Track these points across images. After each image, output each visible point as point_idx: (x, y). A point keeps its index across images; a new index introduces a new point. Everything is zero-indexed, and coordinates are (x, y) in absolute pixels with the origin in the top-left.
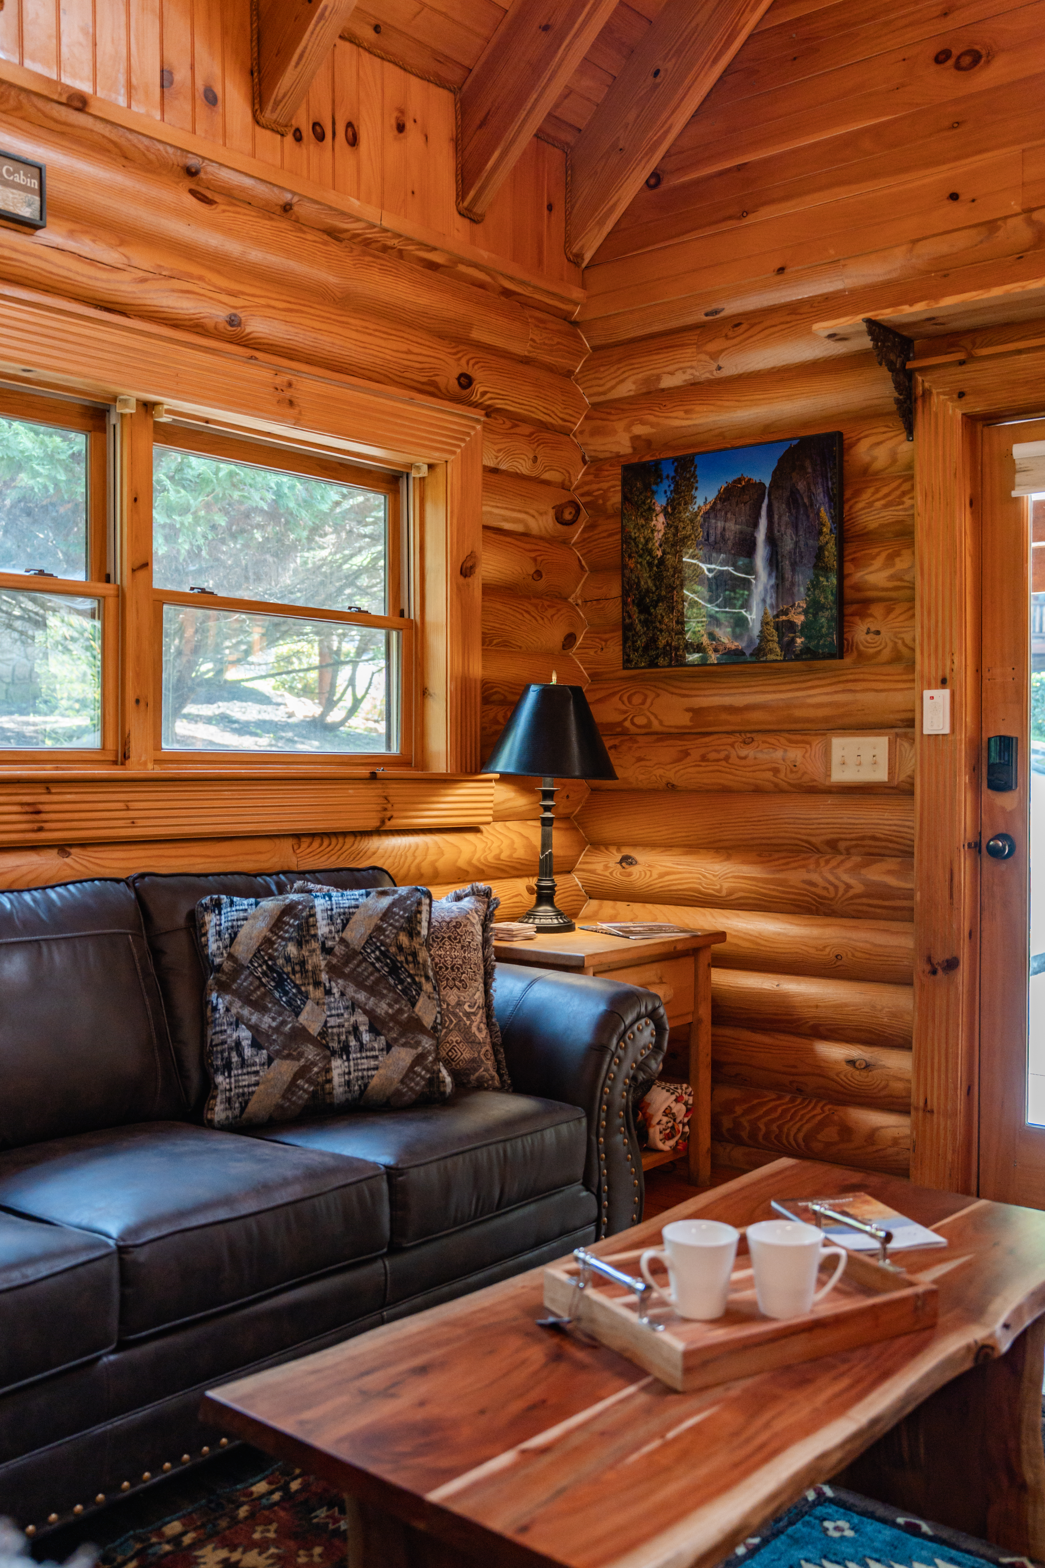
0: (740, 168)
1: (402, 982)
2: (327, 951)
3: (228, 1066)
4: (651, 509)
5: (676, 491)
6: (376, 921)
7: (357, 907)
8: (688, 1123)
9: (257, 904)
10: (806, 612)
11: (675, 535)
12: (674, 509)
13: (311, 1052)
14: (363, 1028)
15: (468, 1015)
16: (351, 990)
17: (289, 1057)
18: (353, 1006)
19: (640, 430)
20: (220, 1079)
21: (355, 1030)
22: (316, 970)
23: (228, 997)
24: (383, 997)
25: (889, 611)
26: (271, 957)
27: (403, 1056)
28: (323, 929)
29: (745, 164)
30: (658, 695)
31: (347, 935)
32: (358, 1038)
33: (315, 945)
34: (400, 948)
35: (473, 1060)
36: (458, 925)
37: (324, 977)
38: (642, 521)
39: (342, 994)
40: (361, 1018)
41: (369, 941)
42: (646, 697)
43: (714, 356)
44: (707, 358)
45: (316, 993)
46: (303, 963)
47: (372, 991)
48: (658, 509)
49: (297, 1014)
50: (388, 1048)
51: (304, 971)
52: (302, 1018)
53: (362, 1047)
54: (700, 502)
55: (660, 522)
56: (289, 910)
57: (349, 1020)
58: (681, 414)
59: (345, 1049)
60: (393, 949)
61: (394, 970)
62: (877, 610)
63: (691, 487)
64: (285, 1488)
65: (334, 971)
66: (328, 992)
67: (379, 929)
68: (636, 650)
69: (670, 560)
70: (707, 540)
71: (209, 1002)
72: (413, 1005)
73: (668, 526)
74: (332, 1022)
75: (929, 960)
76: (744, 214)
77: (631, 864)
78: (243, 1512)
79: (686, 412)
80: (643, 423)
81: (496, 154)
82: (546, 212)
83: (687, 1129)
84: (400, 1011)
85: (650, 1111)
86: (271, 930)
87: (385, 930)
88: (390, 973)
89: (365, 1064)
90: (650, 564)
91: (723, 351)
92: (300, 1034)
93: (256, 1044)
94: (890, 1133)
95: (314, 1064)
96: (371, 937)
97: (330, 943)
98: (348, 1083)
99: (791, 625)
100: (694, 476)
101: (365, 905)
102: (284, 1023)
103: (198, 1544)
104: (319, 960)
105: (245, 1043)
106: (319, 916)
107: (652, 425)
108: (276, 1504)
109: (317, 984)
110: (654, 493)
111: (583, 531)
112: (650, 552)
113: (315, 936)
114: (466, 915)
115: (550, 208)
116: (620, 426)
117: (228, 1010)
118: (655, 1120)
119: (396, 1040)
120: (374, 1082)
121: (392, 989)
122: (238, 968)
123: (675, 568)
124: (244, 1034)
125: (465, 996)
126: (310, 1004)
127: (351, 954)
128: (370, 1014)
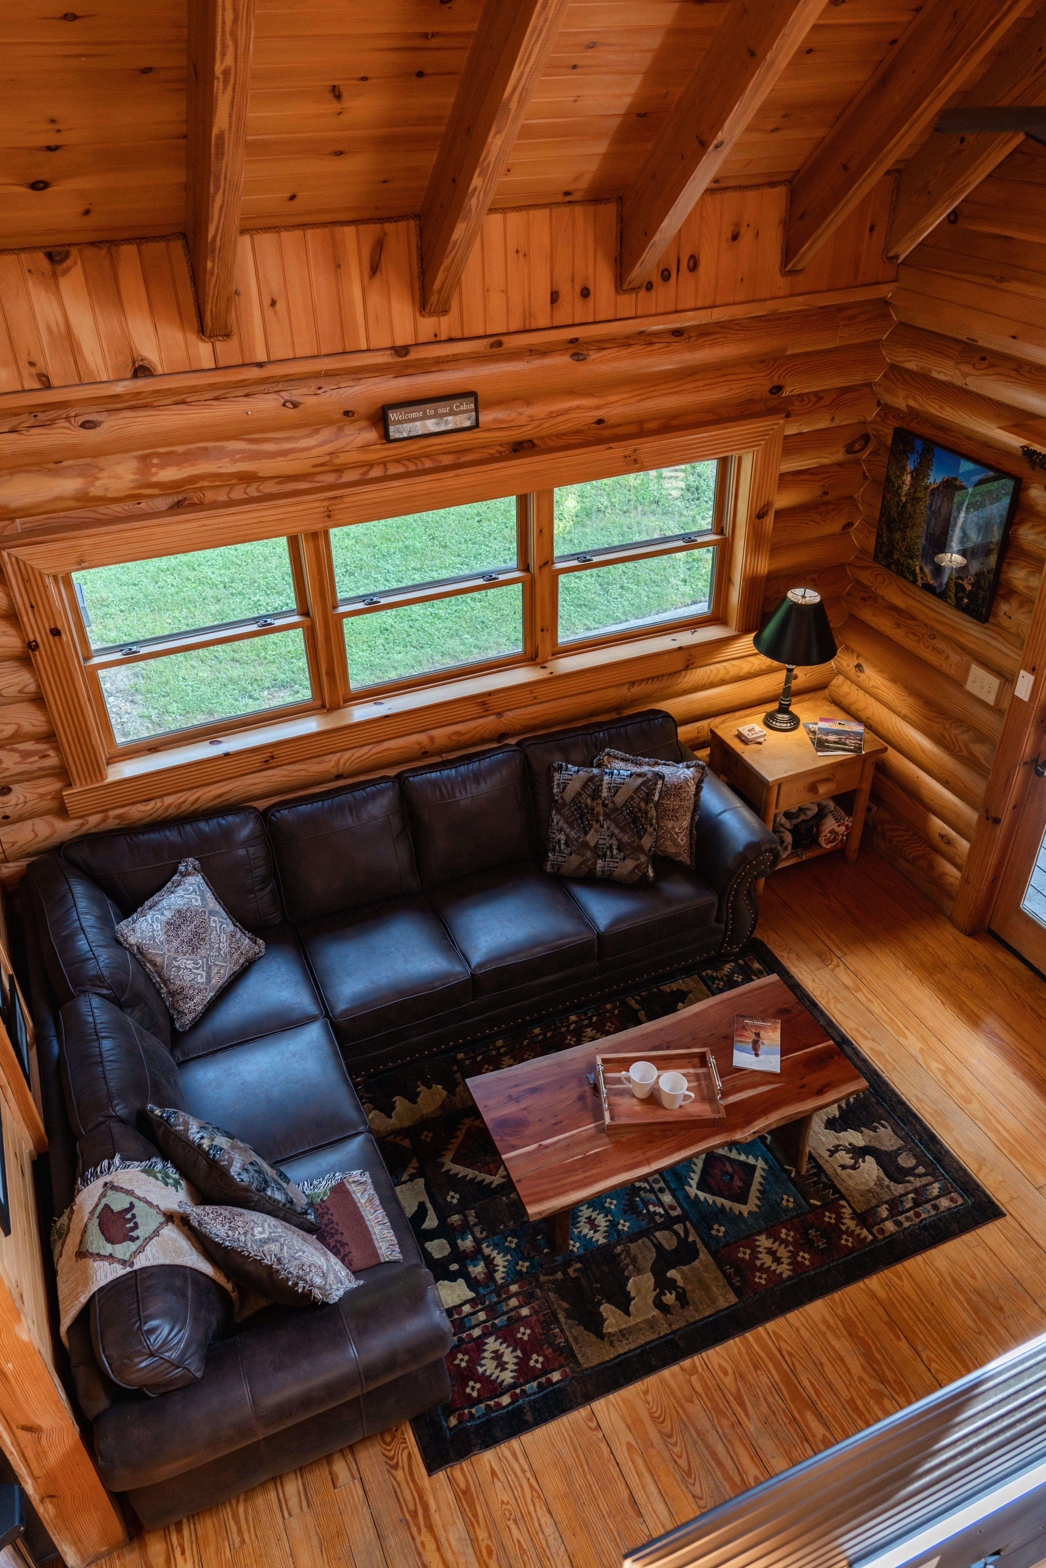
0: (1007, 238)
1: (637, 827)
2: (605, 805)
3: (554, 850)
4: (904, 468)
5: (920, 464)
6: (631, 793)
7: (623, 784)
8: (847, 835)
9: (578, 771)
10: (972, 585)
11: (914, 493)
12: (917, 476)
13: (589, 854)
14: (614, 847)
15: (677, 833)
16: (612, 827)
17: (579, 854)
18: (612, 835)
19: (912, 403)
20: (550, 855)
21: (611, 848)
22: (598, 814)
23: (559, 817)
24: (627, 833)
25: (1021, 605)
26: (580, 802)
27: (630, 864)
28: (605, 794)
29: (1011, 238)
30: (890, 583)
31: (616, 799)
32: (611, 852)
33: (600, 801)
34: (640, 809)
35: (676, 853)
36: (681, 787)
37: (601, 818)
38: (898, 473)
39: (608, 828)
40: (614, 842)
41: (625, 804)
42: (884, 580)
43: (965, 375)
44: (959, 374)
45: (596, 826)
46: (593, 809)
47: (622, 830)
48: (908, 470)
49: (586, 835)
50: (624, 859)
51: (592, 814)
52: (588, 837)
53: (612, 856)
54: (931, 480)
55: (908, 479)
56: (591, 779)
57: (609, 841)
58: (937, 407)
59: (604, 856)
60: (636, 810)
61: (635, 821)
62: (1015, 603)
63: (929, 467)
64: (545, 1034)
65: (607, 816)
66: (602, 826)
67: (631, 798)
68: (882, 553)
69: (909, 508)
70: (931, 507)
71: (551, 815)
72: (640, 839)
73: (912, 485)
74: (601, 842)
75: (987, 811)
76: (1002, 279)
77: (860, 671)
78: (526, 1042)
79: (941, 407)
80: (915, 400)
81: (807, 245)
82: (867, 233)
83: (845, 838)
84: (634, 842)
85: (822, 829)
86: (582, 788)
87: (634, 799)
88: (632, 822)
89: (612, 864)
90: (898, 504)
91: (971, 375)
92: (585, 845)
93: (566, 844)
94: (951, 880)
95: (590, 860)
96: (626, 802)
97: (607, 802)
98: (603, 871)
99: (963, 588)
100: (931, 460)
101: (628, 783)
102: (579, 837)
103: (505, 1054)
104: (600, 809)
105: (562, 842)
106: (605, 786)
107: (920, 405)
108: (538, 1042)
109: (598, 821)
110: (908, 458)
111: (869, 455)
112: (899, 495)
113: (600, 796)
114: (686, 780)
115: (872, 229)
116: (902, 393)
117: (558, 823)
118: (823, 834)
119: (629, 855)
120: (616, 873)
121: (632, 830)
122: (564, 804)
123: (910, 515)
124: (563, 837)
125: (676, 824)
126: (592, 831)
127: (616, 809)
128: (619, 840)
